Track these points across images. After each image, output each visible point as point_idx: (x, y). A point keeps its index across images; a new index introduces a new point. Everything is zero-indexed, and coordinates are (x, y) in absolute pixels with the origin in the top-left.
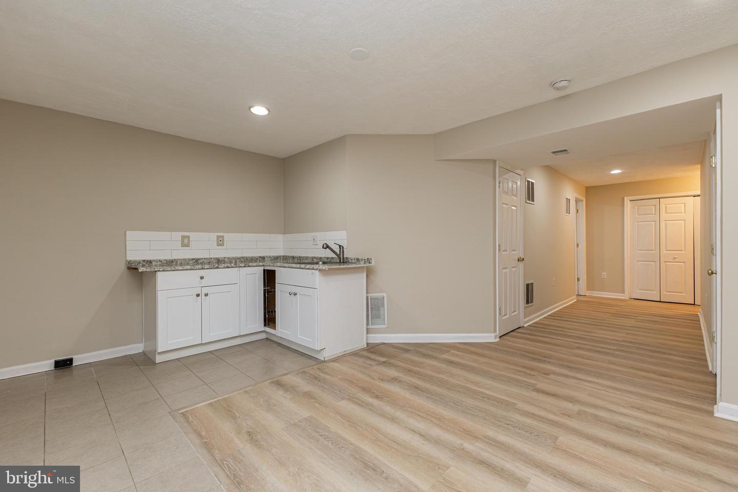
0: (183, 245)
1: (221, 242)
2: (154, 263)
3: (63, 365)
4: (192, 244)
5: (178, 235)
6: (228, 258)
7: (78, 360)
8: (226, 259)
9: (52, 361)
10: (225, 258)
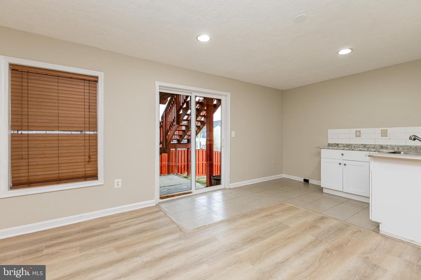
0: (357, 136)
1: (385, 134)
2: (340, 145)
3: (306, 181)
4: (362, 135)
5: (353, 131)
6: (390, 145)
7: (310, 182)
8: (388, 147)
9: (303, 179)
10: (388, 145)
